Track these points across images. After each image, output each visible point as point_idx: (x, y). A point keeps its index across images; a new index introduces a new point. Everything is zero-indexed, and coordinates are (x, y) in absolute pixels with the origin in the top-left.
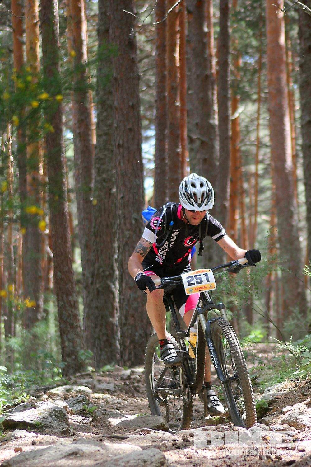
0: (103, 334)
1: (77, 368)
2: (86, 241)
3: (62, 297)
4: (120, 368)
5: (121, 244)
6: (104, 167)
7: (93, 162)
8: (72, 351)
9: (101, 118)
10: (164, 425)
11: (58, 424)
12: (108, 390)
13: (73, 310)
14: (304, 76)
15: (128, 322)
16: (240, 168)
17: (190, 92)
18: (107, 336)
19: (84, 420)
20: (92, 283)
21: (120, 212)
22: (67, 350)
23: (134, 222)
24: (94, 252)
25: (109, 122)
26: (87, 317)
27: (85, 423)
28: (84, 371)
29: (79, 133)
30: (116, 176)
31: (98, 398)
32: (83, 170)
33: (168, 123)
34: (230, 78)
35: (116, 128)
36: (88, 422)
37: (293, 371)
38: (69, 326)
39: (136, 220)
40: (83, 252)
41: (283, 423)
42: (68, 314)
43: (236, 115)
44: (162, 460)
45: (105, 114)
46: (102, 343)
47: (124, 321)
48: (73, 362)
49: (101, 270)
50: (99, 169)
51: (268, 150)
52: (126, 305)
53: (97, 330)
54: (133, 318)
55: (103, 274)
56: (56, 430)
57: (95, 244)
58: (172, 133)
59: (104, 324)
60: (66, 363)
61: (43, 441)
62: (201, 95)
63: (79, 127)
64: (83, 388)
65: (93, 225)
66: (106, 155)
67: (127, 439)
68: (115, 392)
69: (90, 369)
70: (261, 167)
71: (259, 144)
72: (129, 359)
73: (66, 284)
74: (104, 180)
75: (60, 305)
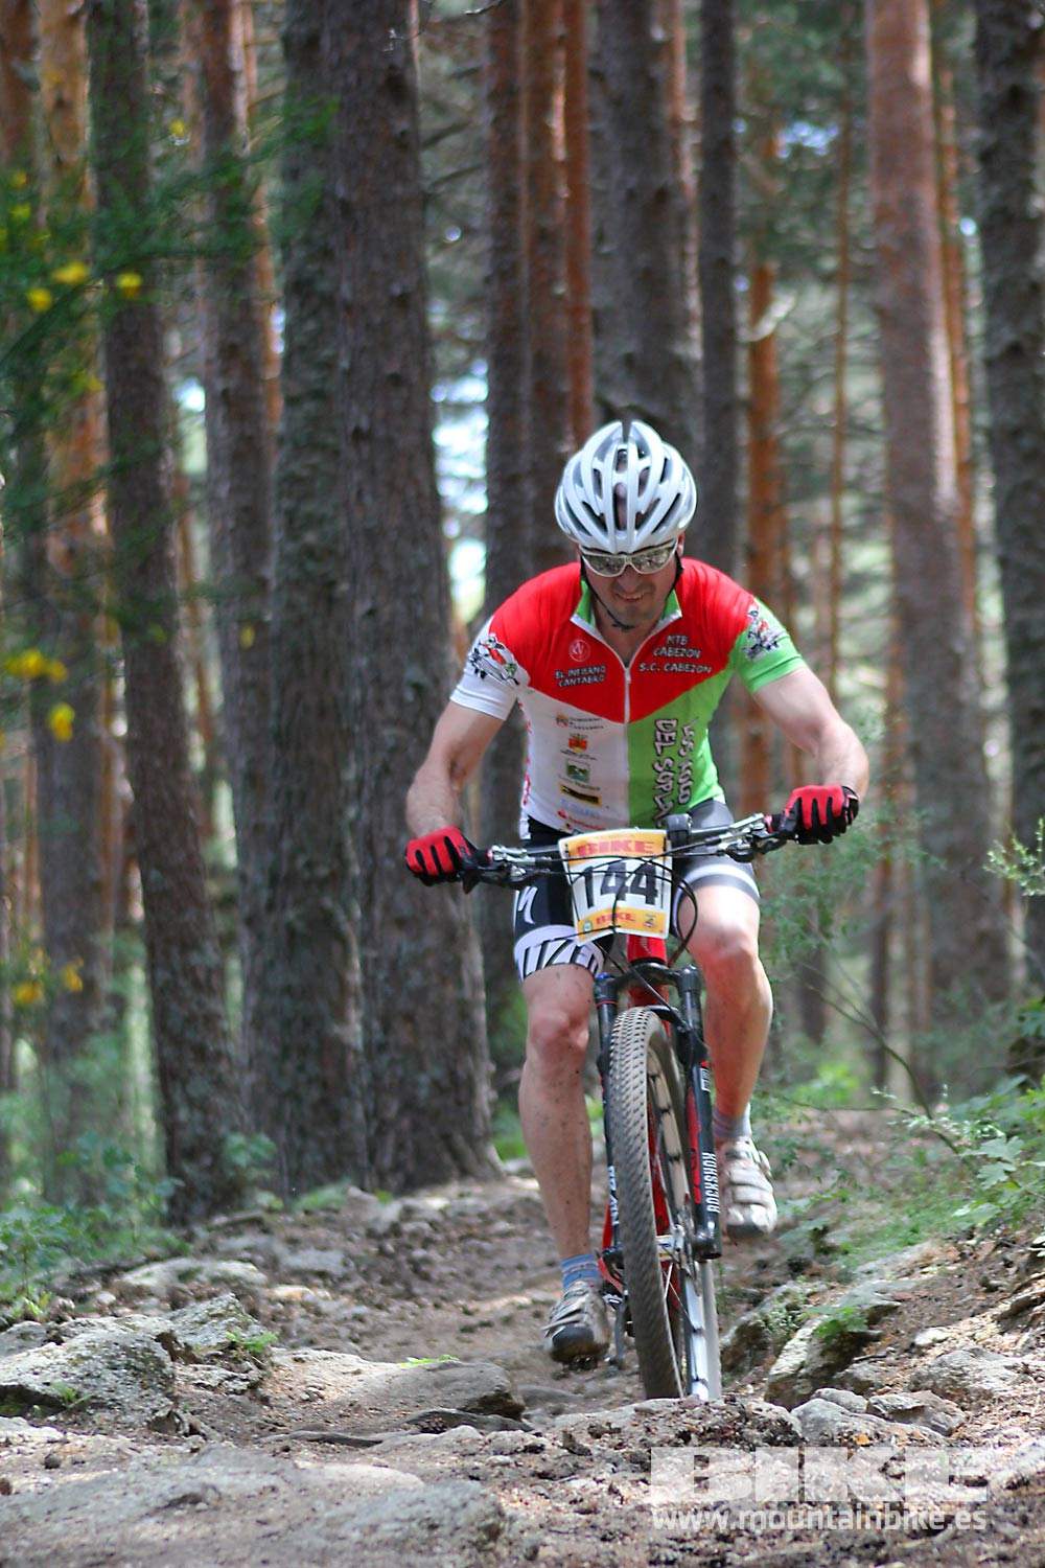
0: (310, 1081)
1: (218, 1197)
2: (251, 762)
3: (167, 954)
4: (366, 1196)
5: (367, 773)
6: (309, 507)
7: (273, 493)
8: (201, 1139)
9: (299, 339)
10: (507, 1396)
11: (137, 1396)
12: (322, 1275)
13: (205, 999)
14: (996, 190)
15: (391, 1039)
16: (779, 507)
17: (606, 249)
18: (325, 1085)
19: (230, 1379)
20: (270, 906)
21: (364, 662)
22: (186, 1137)
23: (409, 696)
24: (276, 798)
25: (327, 352)
26: (258, 1021)
27: (235, 1392)
28: (241, 1208)
29: (225, 393)
30: (348, 538)
31: (287, 1303)
32: (237, 519)
33: (528, 355)
34: (743, 199)
35: (349, 373)
36: (243, 1385)
37: (954, 1206)
38: (191, 1055)
39: (418, 688)
40: (239, 800)
41: (915, 1386)
42: (186, 1013)
43: (767, 327)
44: (491, 1521)
45: (311, 325)
46: (308, 1112)
47: (378, 1036)
48: (206, 1177)
49: (301, 861)
50: (290, 516)
51: (877, 447)
52: (387, 980)
53: (289, 1066)
54: (409, 1026)
55: (307, 875)
56: (130, 1418)
57: (279, 773)
58: (540, 388)
59: (314, 1044)
60: (180, 1183)
61: (83, 1456)
62: (643, 259)
63: (224, 372)
64: (235, 1268)
65: (274, 705)
66: (314, 467)
67: (376, 1448)
68: (346, 1278)
69: (265, 1199)
70: (850, 502)
71: (846, 426)
72: (398, 1167)
73: (181, 910)
74: (310, 552)
75: (160, 983)
